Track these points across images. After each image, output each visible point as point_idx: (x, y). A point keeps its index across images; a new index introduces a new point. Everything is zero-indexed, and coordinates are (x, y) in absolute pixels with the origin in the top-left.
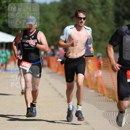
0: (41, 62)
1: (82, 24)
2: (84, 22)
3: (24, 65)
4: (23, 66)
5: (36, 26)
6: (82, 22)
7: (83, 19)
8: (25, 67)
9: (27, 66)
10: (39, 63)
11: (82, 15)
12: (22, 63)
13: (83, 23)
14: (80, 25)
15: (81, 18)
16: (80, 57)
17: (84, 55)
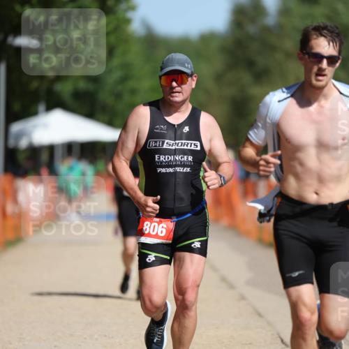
5: (194, 87)
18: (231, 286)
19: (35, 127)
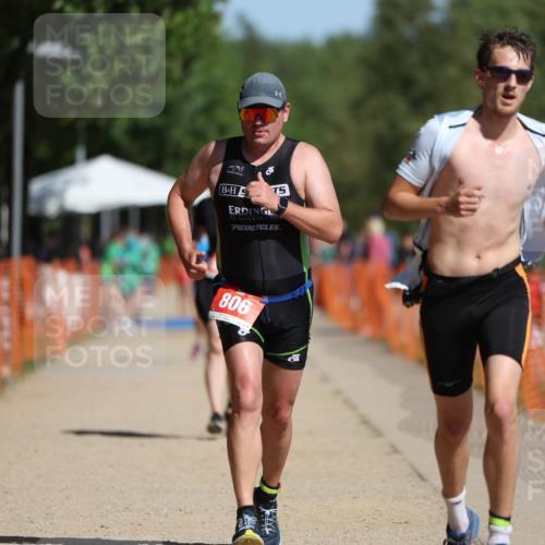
0: (308, 291)
1: (509, 101)
2: (520, 91)
3: (230, 308)
4: (225, 310)
5: (286, 120)
6: (508, 94)
7: (513, 77)
8: (235, 313)
9: (242, 310)
10: (300, 296)
11: (511, 58)
12: (221, 298)
13: (512, 97)
14: (500, 106)
15: (505, 73)
16: (497, 270)
17: (517, 261)
18: (378, 433)
19: (68, 183)
